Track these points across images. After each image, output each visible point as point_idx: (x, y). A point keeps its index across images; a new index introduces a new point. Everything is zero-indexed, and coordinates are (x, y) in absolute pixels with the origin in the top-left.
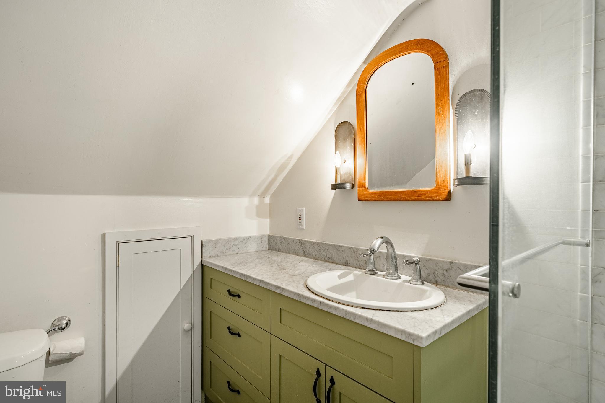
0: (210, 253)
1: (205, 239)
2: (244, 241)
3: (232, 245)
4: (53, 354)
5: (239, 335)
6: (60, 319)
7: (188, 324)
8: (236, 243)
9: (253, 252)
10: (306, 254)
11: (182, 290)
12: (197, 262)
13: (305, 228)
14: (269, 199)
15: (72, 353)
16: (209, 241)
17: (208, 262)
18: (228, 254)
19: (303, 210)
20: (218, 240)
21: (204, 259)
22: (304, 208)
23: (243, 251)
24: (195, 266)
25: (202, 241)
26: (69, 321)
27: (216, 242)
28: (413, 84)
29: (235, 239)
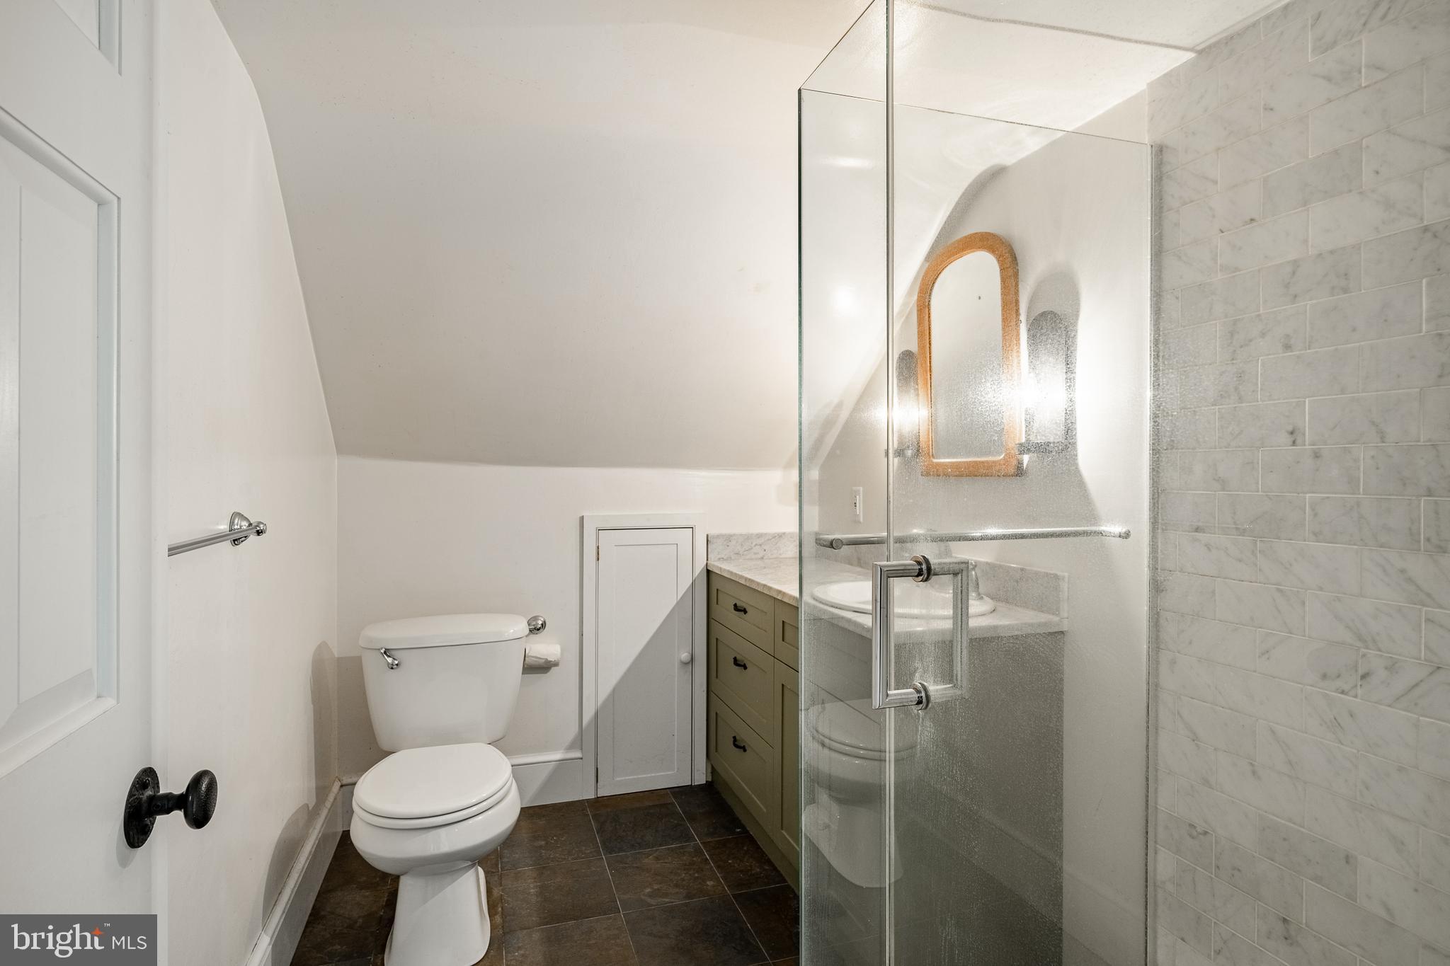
0: (719, 554)
1: (713, 532)
2: (773, 539)
3: (754, 544)
4: (529, 656)
5: (745, 667)
6: (535, 618)
7: (686, 654)
8: (759, 541)
9: (790, 558)
10: (862, 562)
11: (678, 603)
12: (700, 566)
13: (862, 520)
14: (817, 473)
15: (547, 659)
16: (718, 536)
17: (714, 566)
18: (748, 557)
19: (859, 491)
20: (731, 536)
21: (709, 562)
22: (861, 489)
23: (772, 555)
24: (697, 572)
25: (707, 535)
26: (545, 622)
27: (728, 538)
28: (980, 298)
29: (760, 536)
